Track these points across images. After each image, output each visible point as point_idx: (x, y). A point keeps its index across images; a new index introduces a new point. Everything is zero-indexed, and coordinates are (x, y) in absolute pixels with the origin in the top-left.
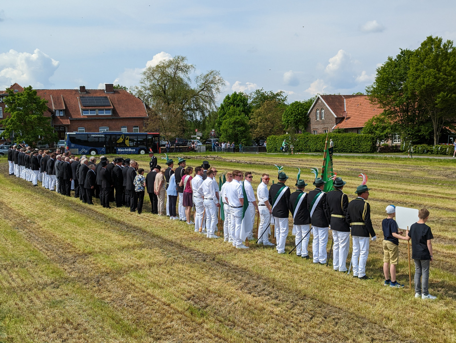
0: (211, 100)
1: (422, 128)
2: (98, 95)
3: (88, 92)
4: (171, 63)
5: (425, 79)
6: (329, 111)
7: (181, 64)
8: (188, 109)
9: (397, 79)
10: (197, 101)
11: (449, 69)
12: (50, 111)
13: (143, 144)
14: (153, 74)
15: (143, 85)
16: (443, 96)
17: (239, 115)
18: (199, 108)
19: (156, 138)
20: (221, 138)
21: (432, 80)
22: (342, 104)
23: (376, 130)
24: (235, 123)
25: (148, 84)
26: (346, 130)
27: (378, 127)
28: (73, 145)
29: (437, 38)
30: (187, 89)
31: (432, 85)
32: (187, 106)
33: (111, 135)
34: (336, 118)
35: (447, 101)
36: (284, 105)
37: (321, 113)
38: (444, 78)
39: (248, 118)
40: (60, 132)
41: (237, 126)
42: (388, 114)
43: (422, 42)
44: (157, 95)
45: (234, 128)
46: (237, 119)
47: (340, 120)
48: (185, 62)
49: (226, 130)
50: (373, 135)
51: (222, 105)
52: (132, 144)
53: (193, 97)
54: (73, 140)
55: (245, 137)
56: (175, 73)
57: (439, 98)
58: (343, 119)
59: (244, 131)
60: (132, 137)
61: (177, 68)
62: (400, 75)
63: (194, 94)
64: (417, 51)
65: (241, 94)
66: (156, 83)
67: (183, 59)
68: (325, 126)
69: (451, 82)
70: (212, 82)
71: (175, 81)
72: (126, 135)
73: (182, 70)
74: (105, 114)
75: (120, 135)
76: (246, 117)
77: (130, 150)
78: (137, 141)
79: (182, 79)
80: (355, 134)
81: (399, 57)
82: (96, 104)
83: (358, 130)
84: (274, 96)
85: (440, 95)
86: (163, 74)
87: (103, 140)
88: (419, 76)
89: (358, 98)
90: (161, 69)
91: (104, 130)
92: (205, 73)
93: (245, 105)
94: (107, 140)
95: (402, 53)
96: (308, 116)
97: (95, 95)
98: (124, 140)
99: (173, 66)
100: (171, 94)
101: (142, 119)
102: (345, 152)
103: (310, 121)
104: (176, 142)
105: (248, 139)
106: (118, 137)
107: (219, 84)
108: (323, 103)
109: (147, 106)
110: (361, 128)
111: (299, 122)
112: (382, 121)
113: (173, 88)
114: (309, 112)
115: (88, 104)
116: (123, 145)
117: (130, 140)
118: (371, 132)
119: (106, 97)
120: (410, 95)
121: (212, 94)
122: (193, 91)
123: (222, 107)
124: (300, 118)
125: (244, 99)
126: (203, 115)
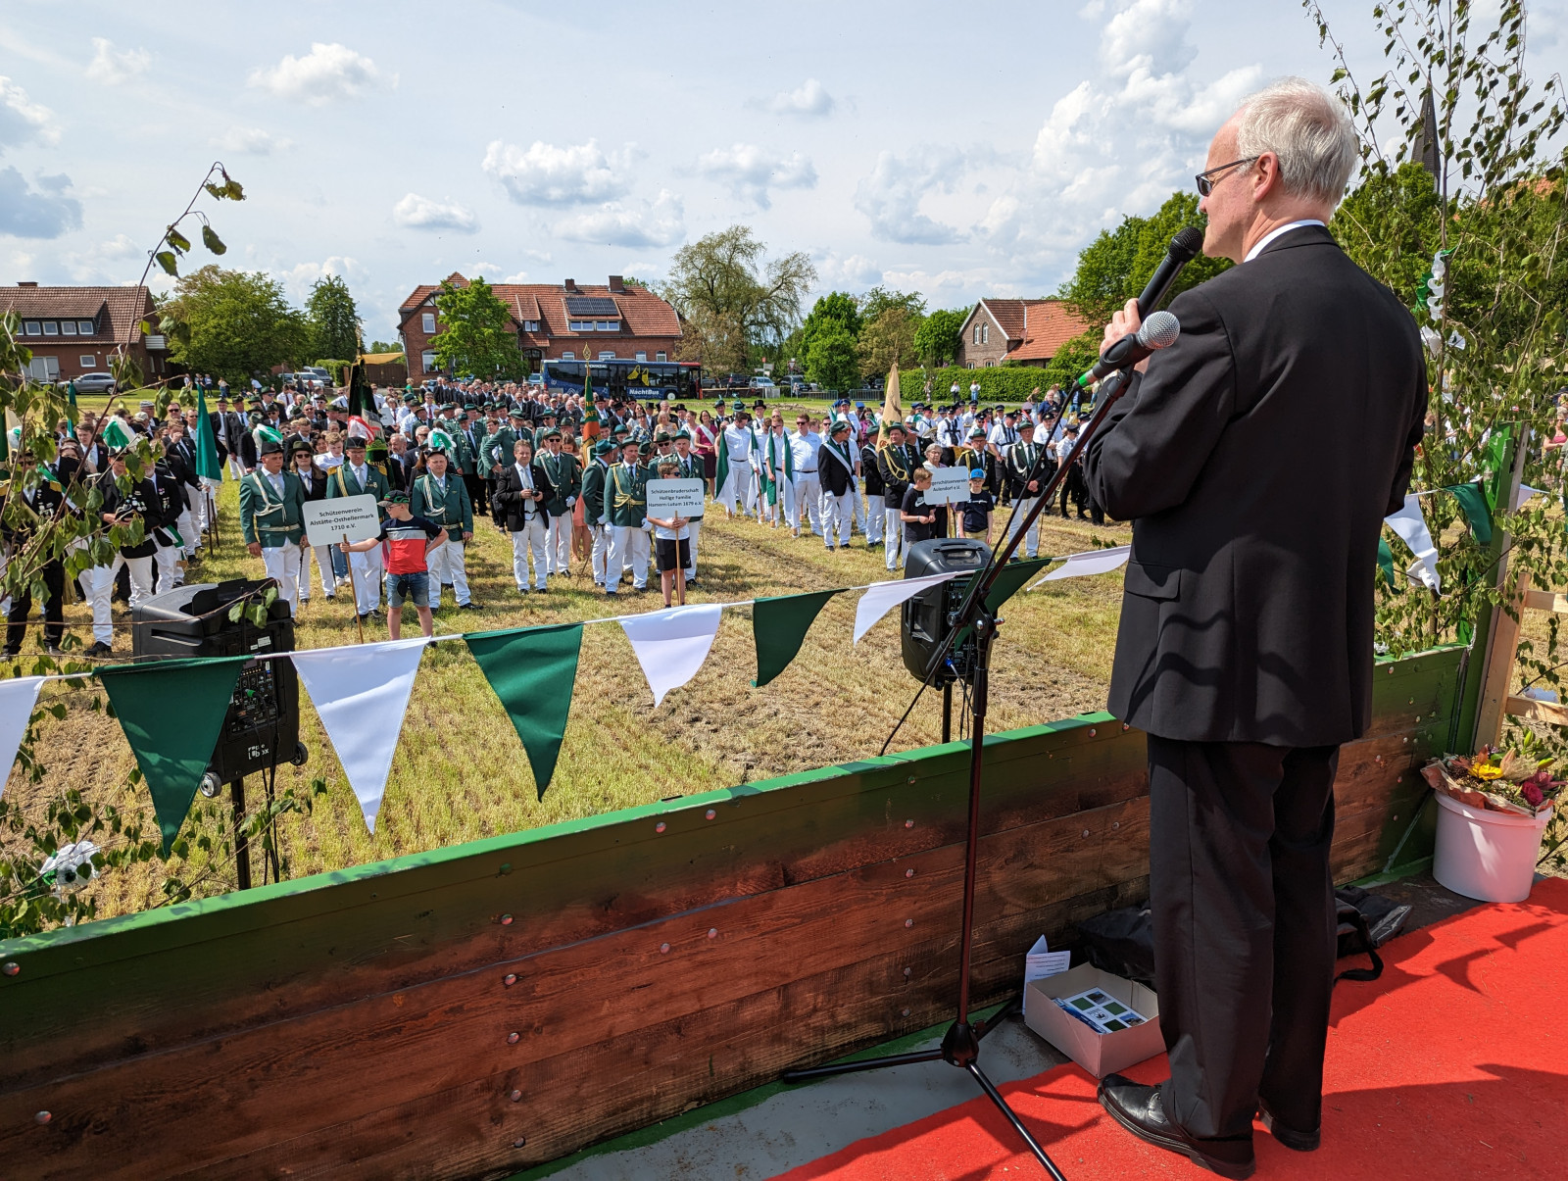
0: (794, 304)
2: (595, 295)
3: (579, 291)
4: (723, 238)
6: (996, 327)
7: (742, 241)
8: (752, 323)
10: (768, 308)
12: (515, 321)
13: (674, 383)
14: (691, 258)
15: (674, 278)
17: (839, 334)
18: (771, 322)
19: (696, 373)
20: (807, 375)
22: (1020, 316)
24: (833, 347)
25: (683, 277)
26: (1025, 363)
27: (1078, 357)
28: (554, 382)
30: (751, 286)
32: (750, 317)
33: (618, 366)
34: (1009, 342)
36: (921, 316)
37: (982, 331)
39: (855, 339)
40: (532, 360)
41: (836, 353)
44: (698, 295)
45: (831, 356)
46: (836, 340)
47: (1015, 344)
48: (750, 238)
50: (1069, 373)
51: (810, 316)
52: (653, 382)
53: (761, 300)
54: (553, 373)
56: (731, 259)
58: (1020, 342)
59: (848, 363)
60: (653, 371)
61: (735, 248)
63: (763, 296)
65: (845, 295)
66: (697, 276)
67: (745, 231)
68: (990, 355)
70: (795, 275)
71: (730, 271)
72: (643, 366)
73: (743, 252)
74: (608, 330)
75: (634, 366)
76: (853, 338)
77: (650, 392)
78: (662, 378)
79: (741, 268)
80: (1039, 370)
82: (592, 311)
83: (1044, 362)
84: (903, 302)
86: (710, 258)
87: (605, 374)
89: (1049, 305)
90: (706, 249)
91: (606, 357)
92: (783, 259)
93: (851, 316)
94: (612, 375)
96: (960, 336)
97: (591, 295)
98: (640, 376)
99: (727, 245)
100: (722, 296)
101: (672, 338)
102: (1018, 400)
103: (962, 346)
104: (731, 381)
105: (855, 377)
106: (629, 369)
107: (807, 279)
108: (987, 315)
109: (681, 317)
110: (1049, 360)
111: (943, 348)
113: (727, 284)
114: (961, 329)
115: (580, 311)
116: (638, 383)
117: (650, 375)
118: (1065, 366)
119: (610, 300)
121: (795, 296)
122: (761, 290)
123: (811, 318)
124: (945, 340)
125: (850, 305)
126: (779, 334)
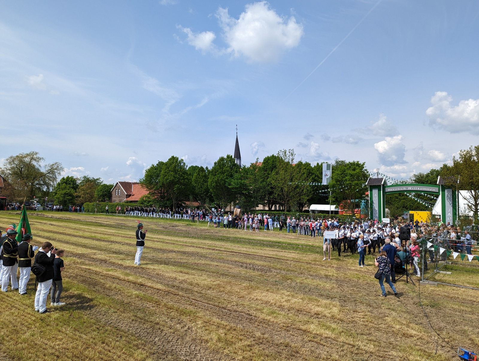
1: (168, 202)
4: (28, 155)
5: (169, 177)
6: (123, 190)
7: (35, 156)
8: (37, 184)
9: (155, 176)
10: (44, 179)
11: (181, 173)
14: (13, 161)
16: (178, 187)
17: (68, 189)
18: (46, 184)
20: (55, 203)
21: (172, 178)
22: (131, 187)
23: (145, 202)
24: (65, 194)
26: (131, 202)
27: (146, 201)
29: (176, 157)
30: (38, 171)
31: (172, 181)
32: (37, 182)
34: (126, 195)
35: (179, 189)
37: (118, 192)
38: (178, 178)
39: (75, 191)
41: (66, 196)
42: (151, 194)
43: (169, 158)
44: (15, 173)
45: (64, 197)
46: (67, 191)
47: (128, 196)
48: (38, 156)
49: (59, 198)
50: (143, 205)
51: (59, 183)
53: (42, 177)
55: (72, 203)
56: (30, 161)
57: (176, 187)
58: (130, 195)
59: (71, 199)
61: (32, 158)
62: (157, 174)
63: (42, 175)
64: (166, 163)
67: (36, 153)
68: (120, 199)
69: (182, 180)
71: (29, 166)
73: (35, 160)
79: (34, 165)
80: (134, 204)
81: (157, 165)
85: (176, 186)
86: (21, 161)
88: (166, 175)
90: (20, 158)
95: (159, 163)
96: (111, 193)
99: (29, 157)
100: (25, 174)
103: (112, 196)
107: (60, 171)
108: (120, 186)
110: (138, 201)
111: (105, 195)
112: (149, 198)
113: (28, 170)
114: (111, 190)
118: (142, 203)
120: (161, 185)
122: (42, 173)
124: (106, 194)
125: (74, 181)
